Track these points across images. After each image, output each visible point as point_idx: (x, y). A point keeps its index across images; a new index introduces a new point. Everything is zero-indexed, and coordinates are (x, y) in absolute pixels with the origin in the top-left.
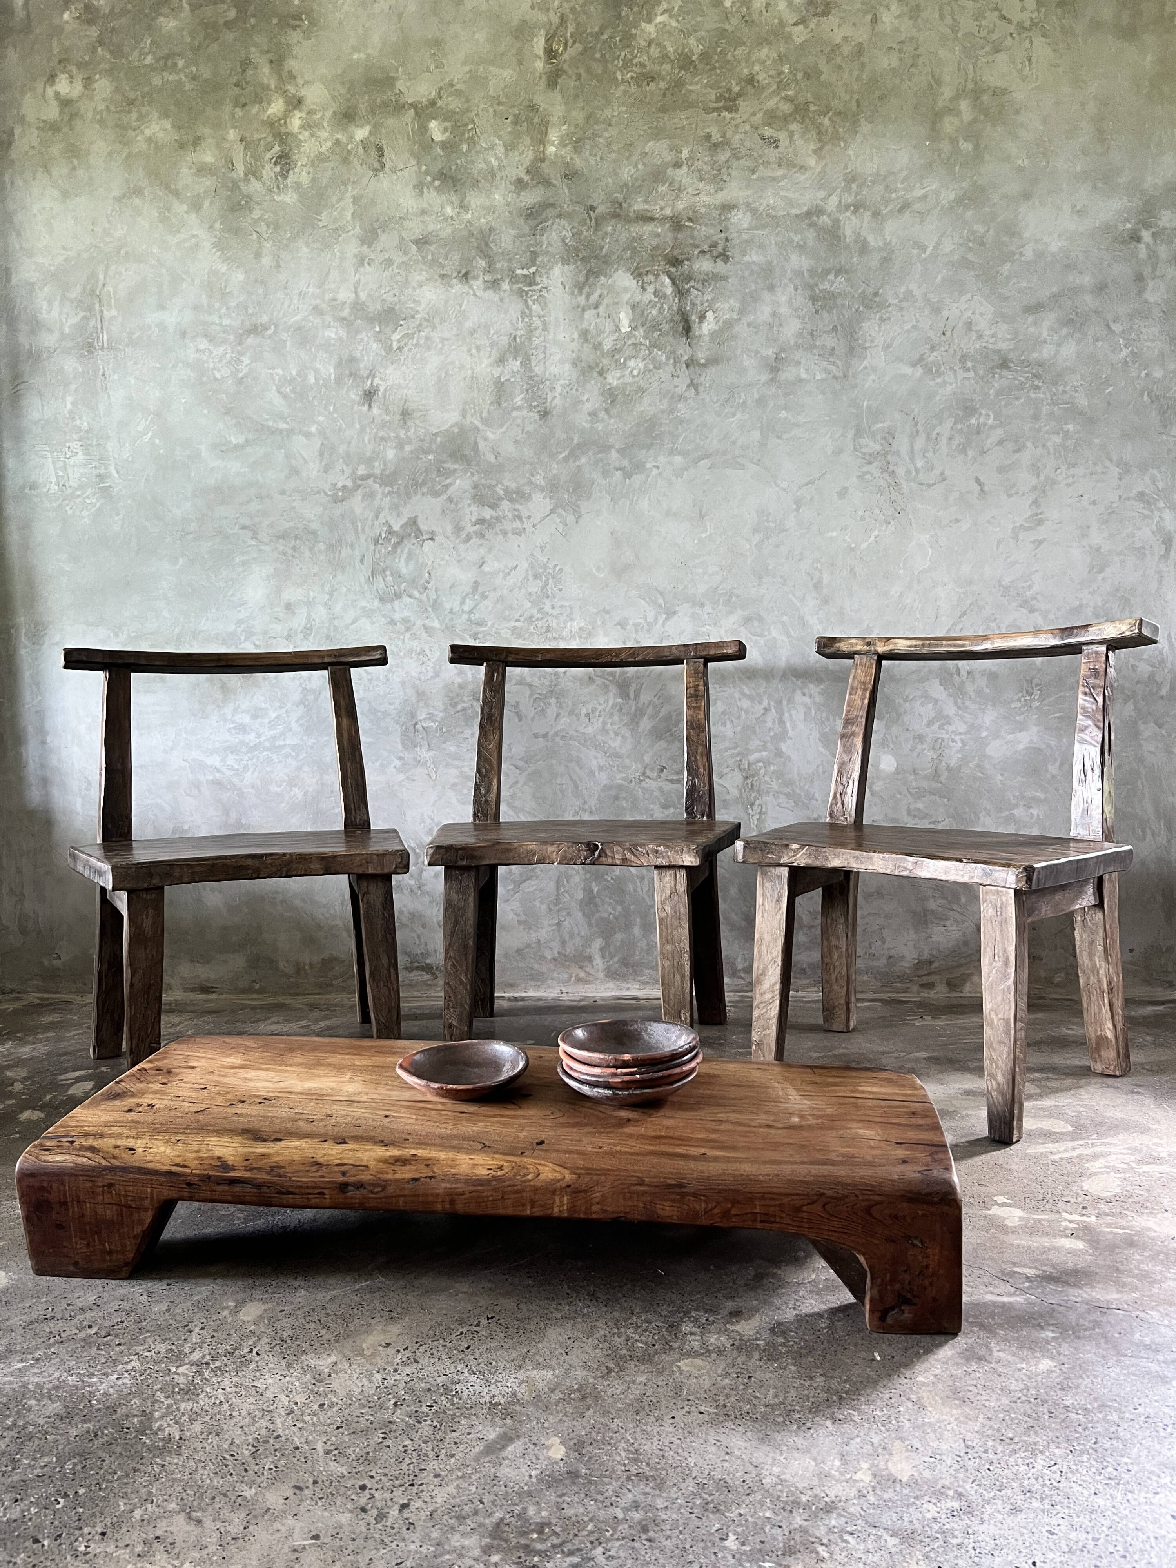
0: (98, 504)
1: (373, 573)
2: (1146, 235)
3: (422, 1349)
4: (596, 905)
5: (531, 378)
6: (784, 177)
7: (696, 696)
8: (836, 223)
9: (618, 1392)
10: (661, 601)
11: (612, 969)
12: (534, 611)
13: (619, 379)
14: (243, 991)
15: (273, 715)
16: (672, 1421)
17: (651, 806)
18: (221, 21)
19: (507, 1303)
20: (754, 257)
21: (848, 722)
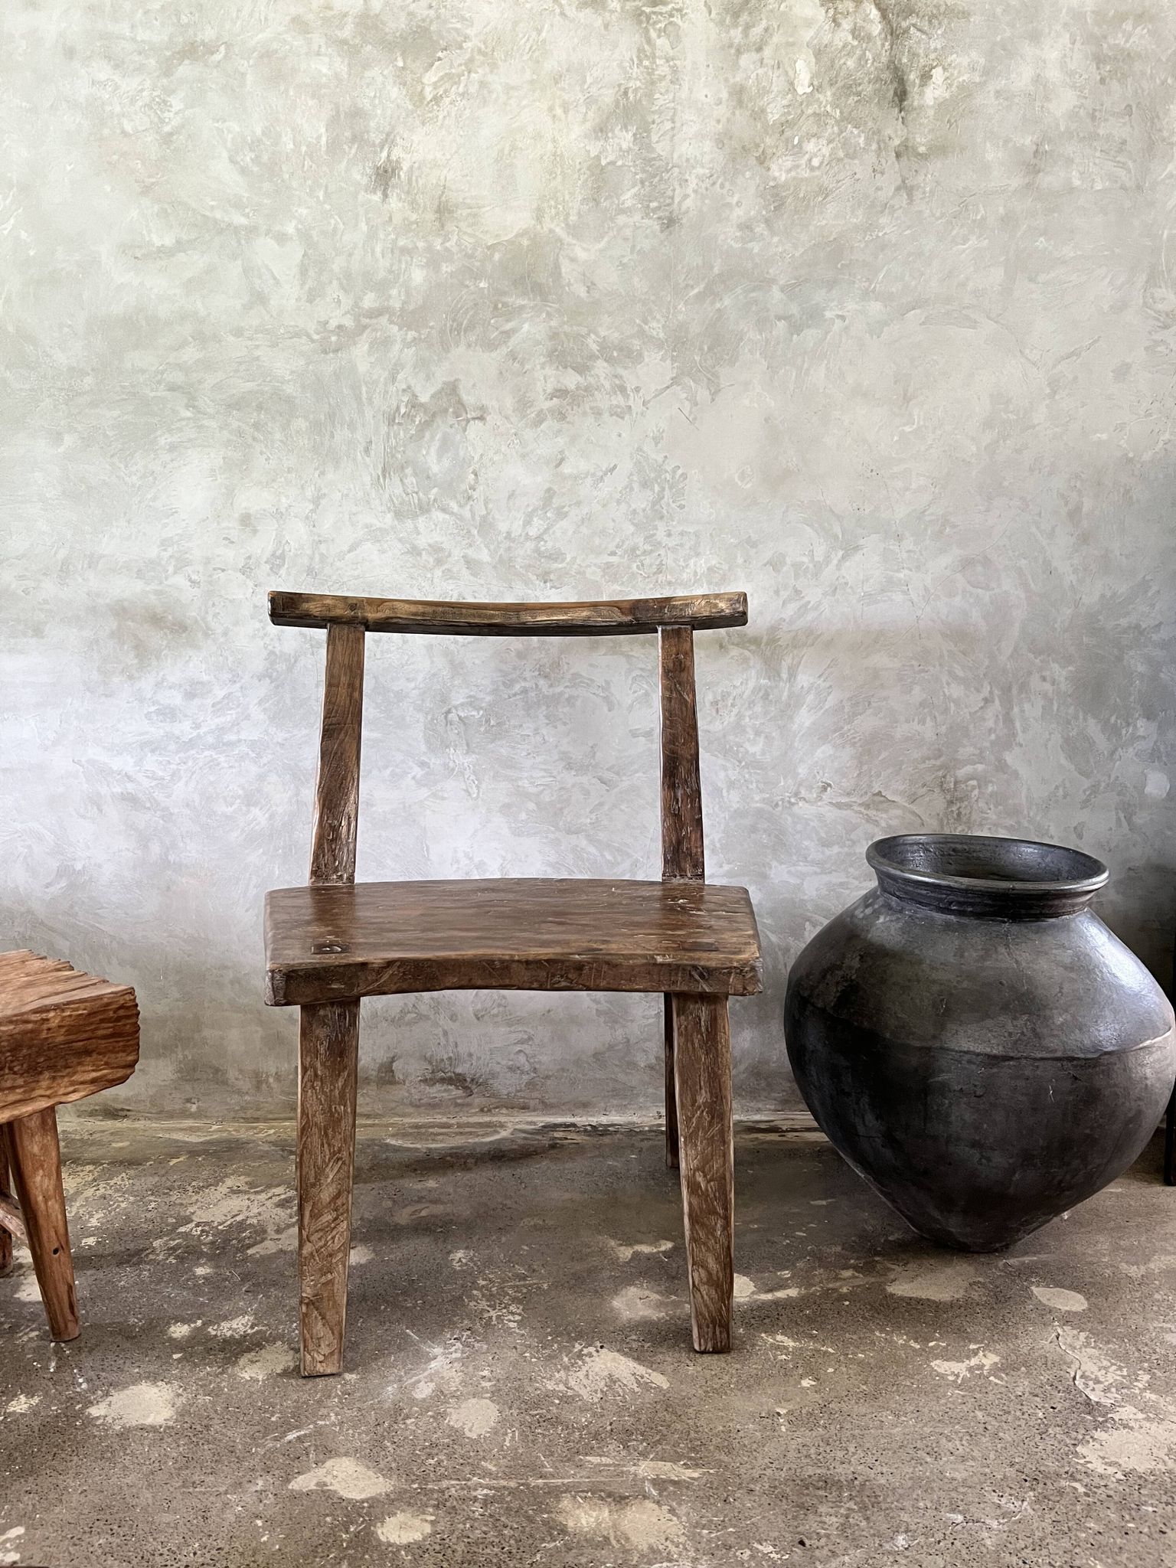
1: (384, 470)
5: (649, 161)
10: (838, 530)
12: (639, 540)
13: (789, 171)
14: (171, 1115)
15: (220, 693)
17: (806, 843)
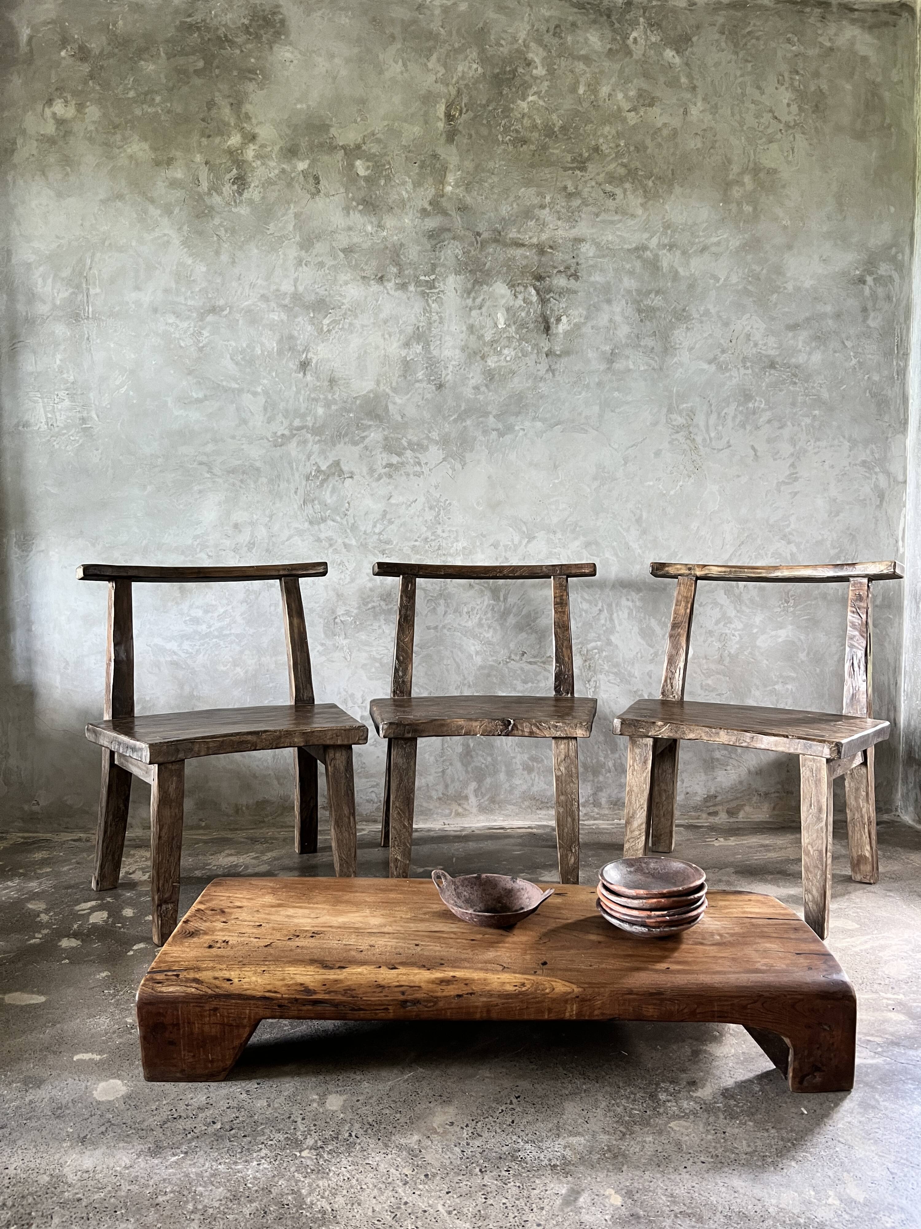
0: (81, 441)
1: (304, 502)
2: (869, 279)
3: (479, 1124)
4: (471, 757)
5: (429, 358)
6: (620, 221)
7: (561, 603)
8: (657, 255)
9: (637, 1150)
10: (524, 529)
11: (483, 805)
12: (429, 534)
13: (496, 362)
14: (191, 828)
15: (222, 610)
16: (685, 1170)
17: (515, 682)
18: (191, 70)
19: (524, 1084)
20: (597, 278)
21: (675, 626)
